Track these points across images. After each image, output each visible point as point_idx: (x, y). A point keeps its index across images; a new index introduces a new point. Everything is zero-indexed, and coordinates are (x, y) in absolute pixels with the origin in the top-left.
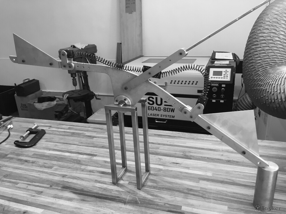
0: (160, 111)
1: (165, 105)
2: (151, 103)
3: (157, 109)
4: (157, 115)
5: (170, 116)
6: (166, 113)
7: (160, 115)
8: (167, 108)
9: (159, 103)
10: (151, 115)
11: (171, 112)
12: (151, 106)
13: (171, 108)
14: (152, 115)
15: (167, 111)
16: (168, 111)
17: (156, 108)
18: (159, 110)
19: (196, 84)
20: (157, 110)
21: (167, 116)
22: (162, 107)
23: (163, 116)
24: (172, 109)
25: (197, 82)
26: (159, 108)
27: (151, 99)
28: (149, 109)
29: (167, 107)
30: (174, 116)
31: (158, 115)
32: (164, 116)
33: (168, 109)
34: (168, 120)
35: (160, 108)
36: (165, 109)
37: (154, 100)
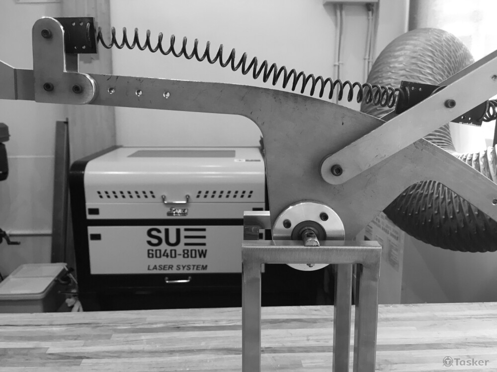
0: (175, 257)
1: (186, 244)
2: (155, 241)
3: (169, 254)
4: (169, 268)
5: (197, 267)
6: (190, 261)
7: (175, 267)
8: (192, 250)
9: (173, 239)
10: (154, 269)
11: (200, 256)
12: (154, 248)
13: (199, 251)
14: (158, 267)
15: (192, 257)
16: (193, 255)
17: (167, 252)
18: (173, 255)
19: (249, 196)
20: (167, 256)
21: (192, 267)
22: (180, 248)
23: (181, 268)
24: (202, 251)
25: (251, 192)
26: (173, 252)
27: (154, 233)
28: (151, 255)
29: (190, 248)
30: (206, 266)
31: (171, 267)
32: (184, 267)
33: (193, 252)
34: (193, 275)
35: (175, 251)
36: (186, 252)
37: (162, 235)
